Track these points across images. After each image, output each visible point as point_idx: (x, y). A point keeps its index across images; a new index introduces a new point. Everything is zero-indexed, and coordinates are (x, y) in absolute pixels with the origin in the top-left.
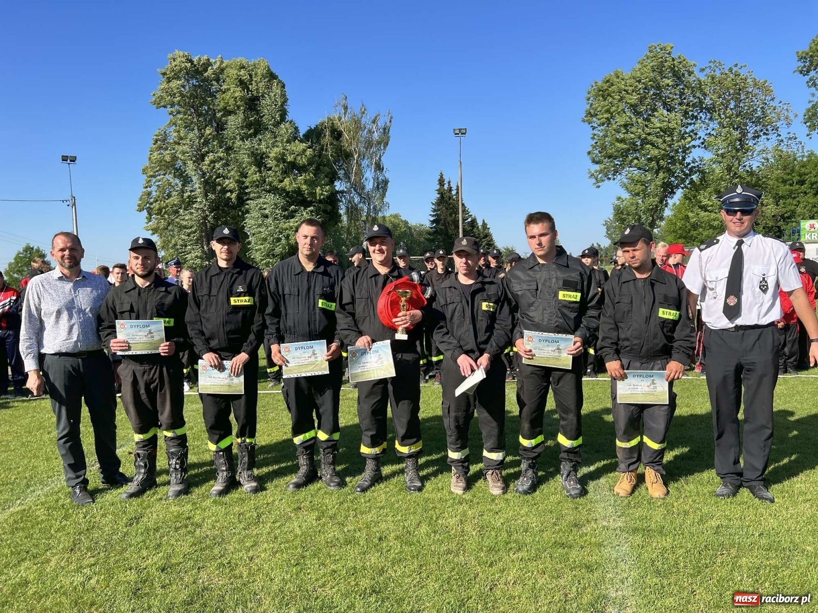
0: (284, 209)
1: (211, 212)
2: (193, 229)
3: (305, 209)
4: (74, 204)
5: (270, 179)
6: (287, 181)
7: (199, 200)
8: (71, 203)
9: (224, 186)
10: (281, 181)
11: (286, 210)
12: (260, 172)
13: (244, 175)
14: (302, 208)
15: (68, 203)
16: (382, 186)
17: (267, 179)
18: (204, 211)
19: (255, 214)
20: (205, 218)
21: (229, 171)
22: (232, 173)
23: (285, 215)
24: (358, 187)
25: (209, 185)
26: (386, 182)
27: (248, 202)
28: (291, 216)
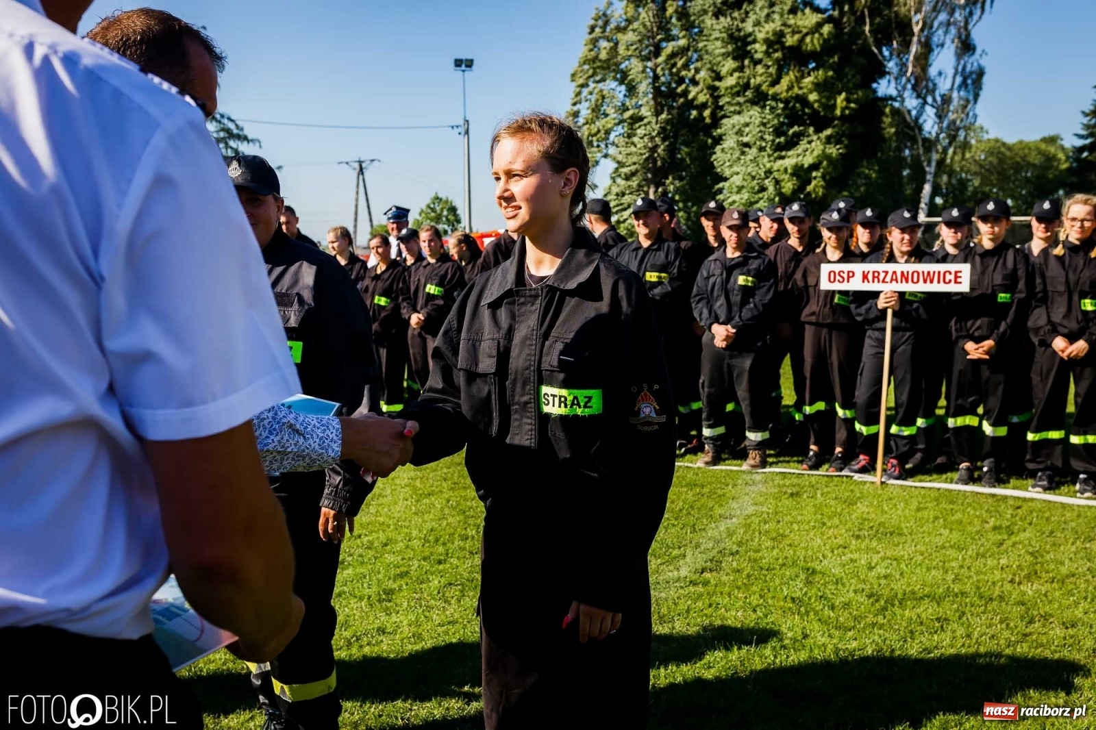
0: (778, 132)
1: (664, 140)
2: (633, 168)
3: (818, 130)
4: (467, 132)
5: (759, 80)
6: (785, 82)
7: (646, 121)
8: (462, 130)
9: (690, 96)
10: (775, 82)
11: (784, 134)
12: (741, 69)
13: (719, 77)
14: (811, 130)
15: (459, 130)
16: (973, 81)
17: (752, 81)
18: (652, 139)
19: (730, 142)
20: (654, 149)
21: (697, 71)
22: (703, 74)
23: (779, 143)
24: (922, 85)
25: (663, 97)
26: (981, 73)
27: (725, 121)
28: (792, 143)
